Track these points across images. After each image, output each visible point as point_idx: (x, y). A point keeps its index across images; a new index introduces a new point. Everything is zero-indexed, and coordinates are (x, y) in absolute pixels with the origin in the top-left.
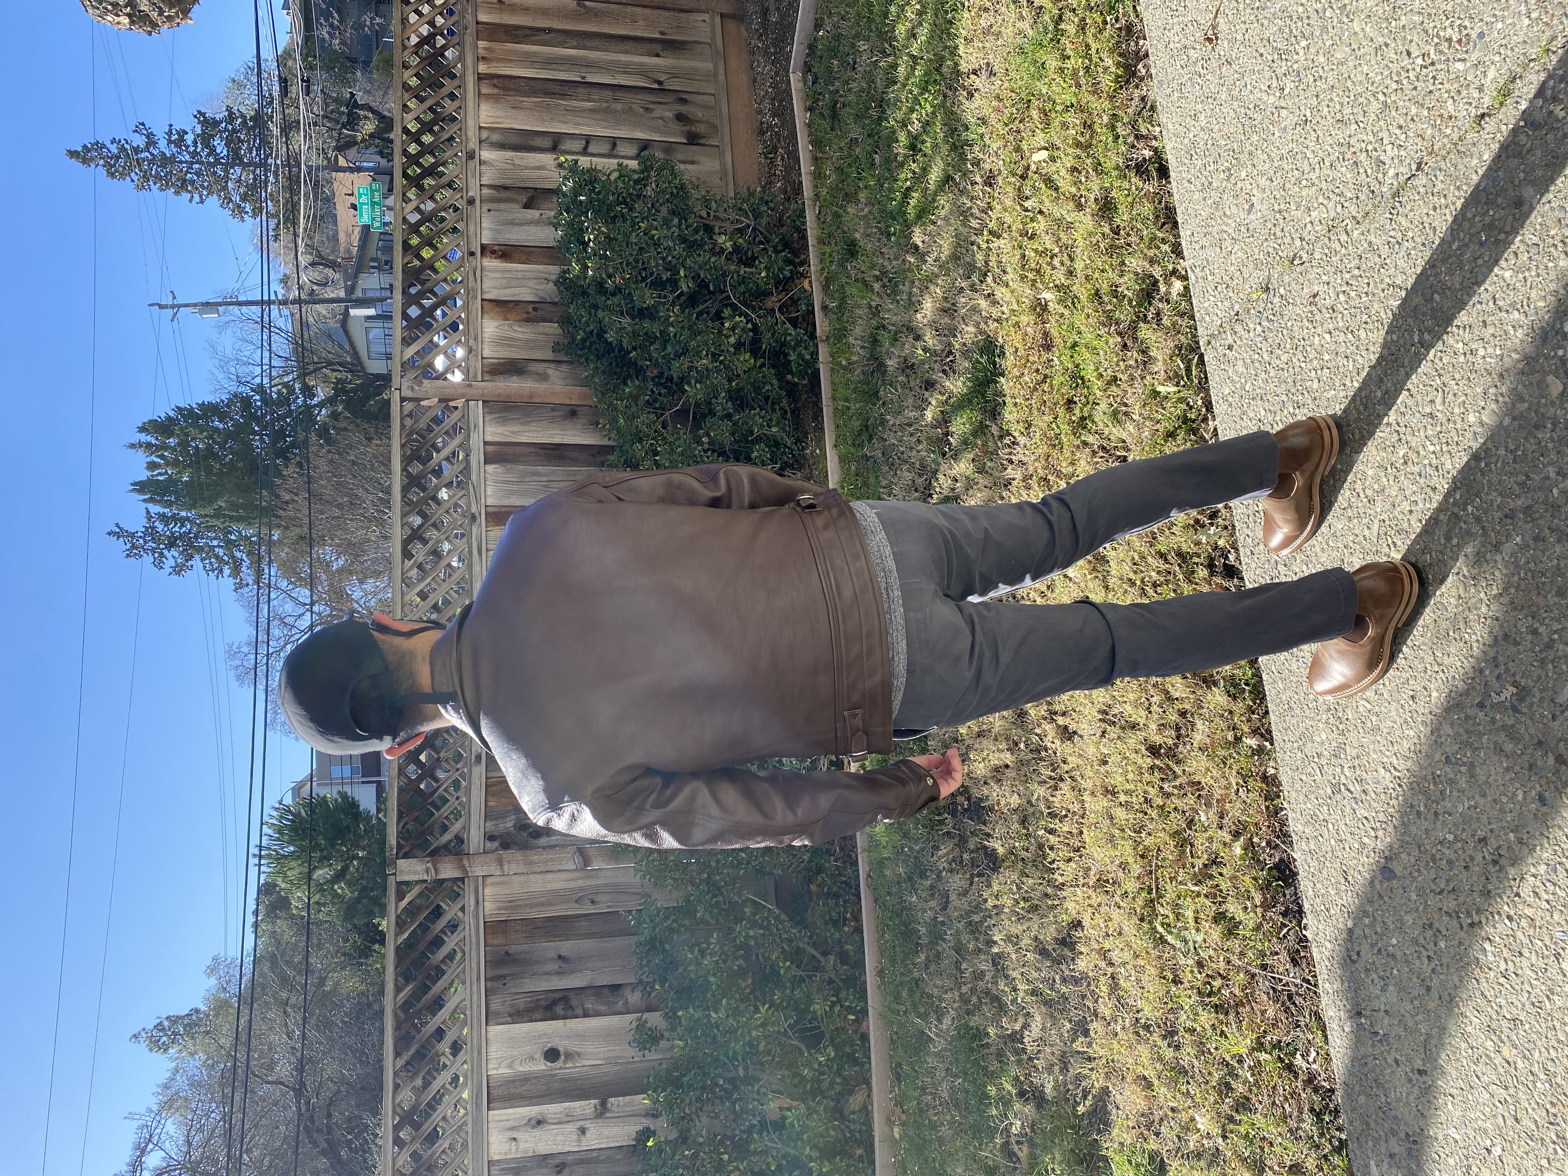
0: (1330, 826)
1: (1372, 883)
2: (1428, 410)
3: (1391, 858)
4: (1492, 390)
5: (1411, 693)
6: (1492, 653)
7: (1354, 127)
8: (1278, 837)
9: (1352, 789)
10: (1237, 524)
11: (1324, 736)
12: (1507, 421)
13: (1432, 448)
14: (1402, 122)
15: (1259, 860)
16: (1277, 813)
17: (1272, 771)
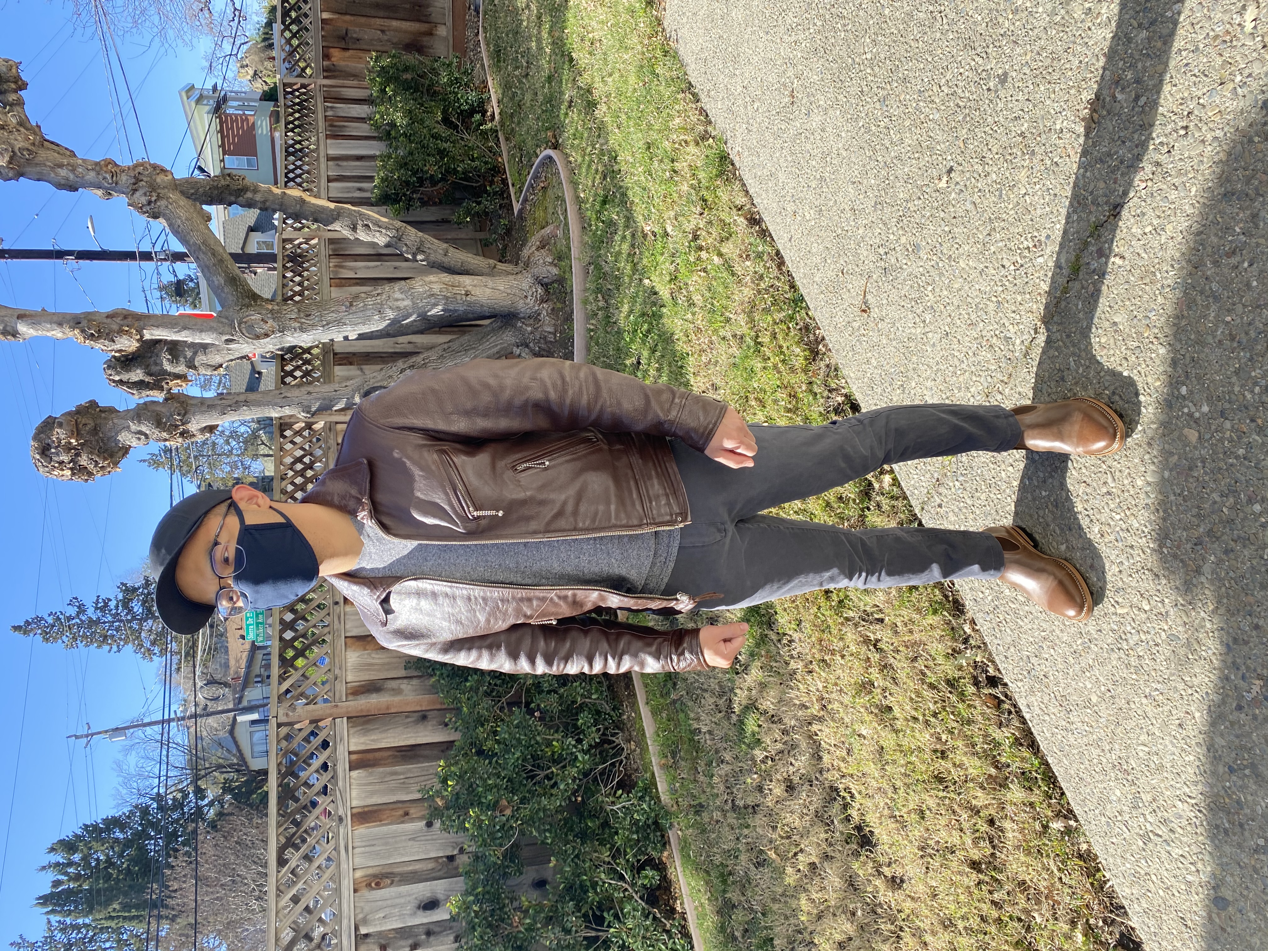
0: (1154, 877)
1: (1210, 918)
2: (1104, 490)
3: (1218, 886)
4: (1147, 457)
5: (1177, 722)
6: (1230, 660)
7: (981, 324)
8: (1111, 912)
9: (1160, 833)
10: (987, 640)
11: (1118, 793)
12: (1166, 474)
13: (1118, 517)
14: (1014, 308)
15: (1101, 941)
16: (1102, 888)
17: (1084, 847)
